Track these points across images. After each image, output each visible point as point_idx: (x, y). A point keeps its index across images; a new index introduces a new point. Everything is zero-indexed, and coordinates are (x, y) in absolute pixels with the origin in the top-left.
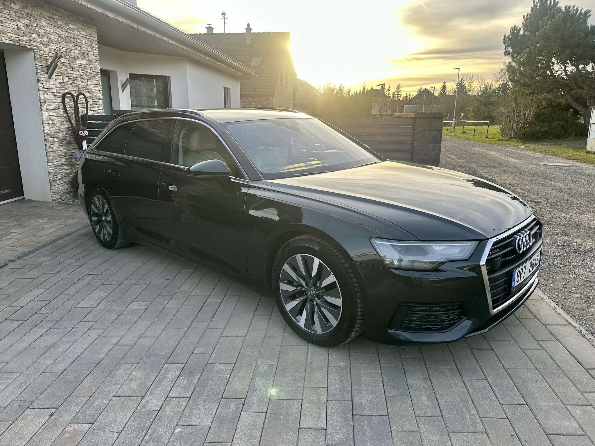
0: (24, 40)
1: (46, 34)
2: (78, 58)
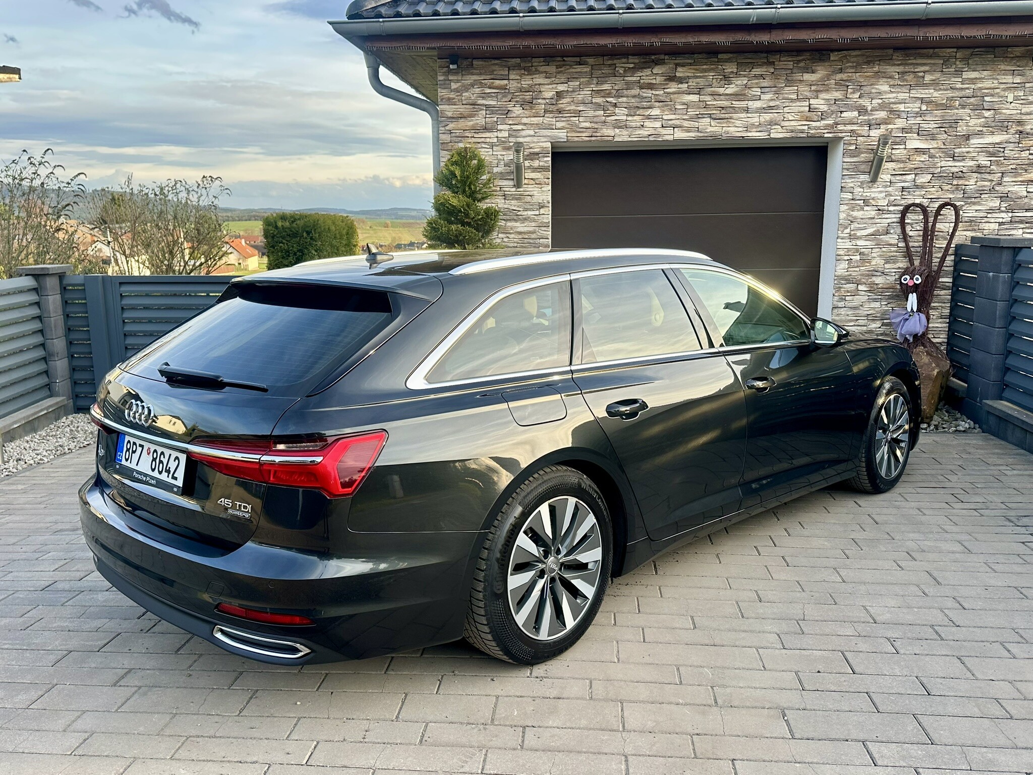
0: (820, 127)
1: (886, 105)
2: (979, 133)
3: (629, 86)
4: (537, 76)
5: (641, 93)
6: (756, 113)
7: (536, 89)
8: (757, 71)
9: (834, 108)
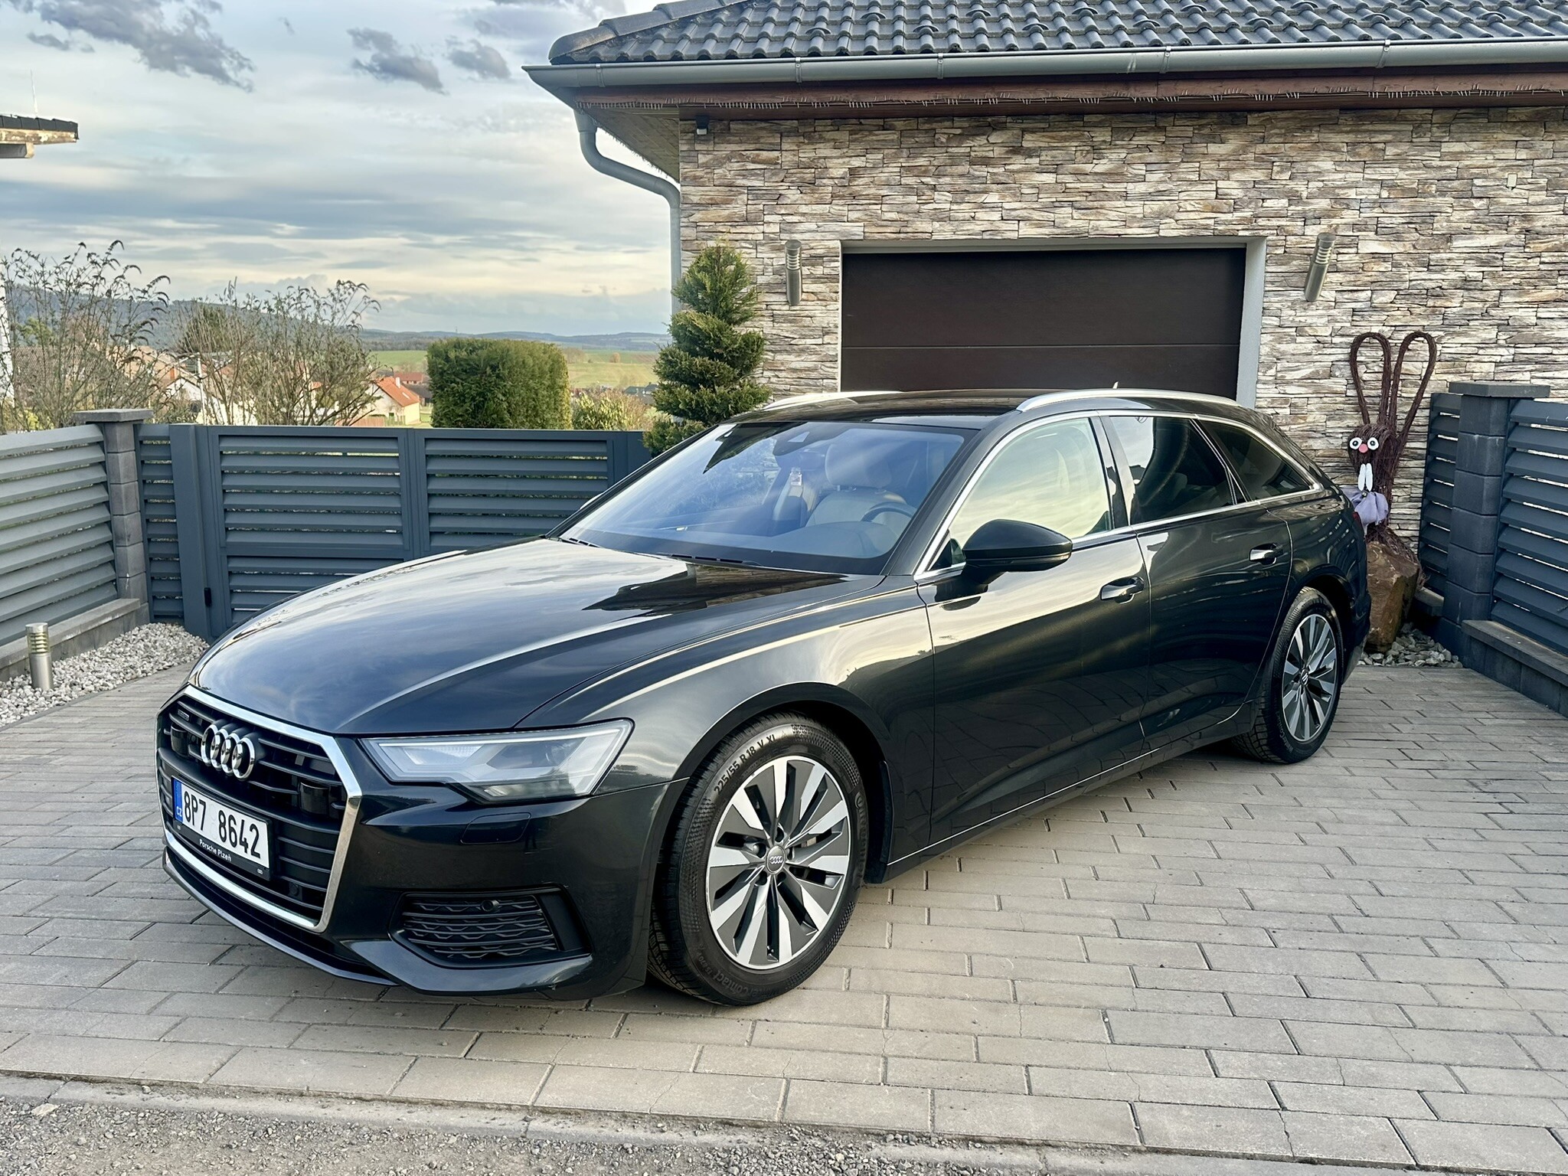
0: (1231, 221)
1: (1328, 190)
2: (1466, 232)
3: (954, 160)
4: (821, 145)
5: (971, 171)
6: (1140, 200)
7: (819, 165)
8: (1140, 140)
9: (1253, 194)
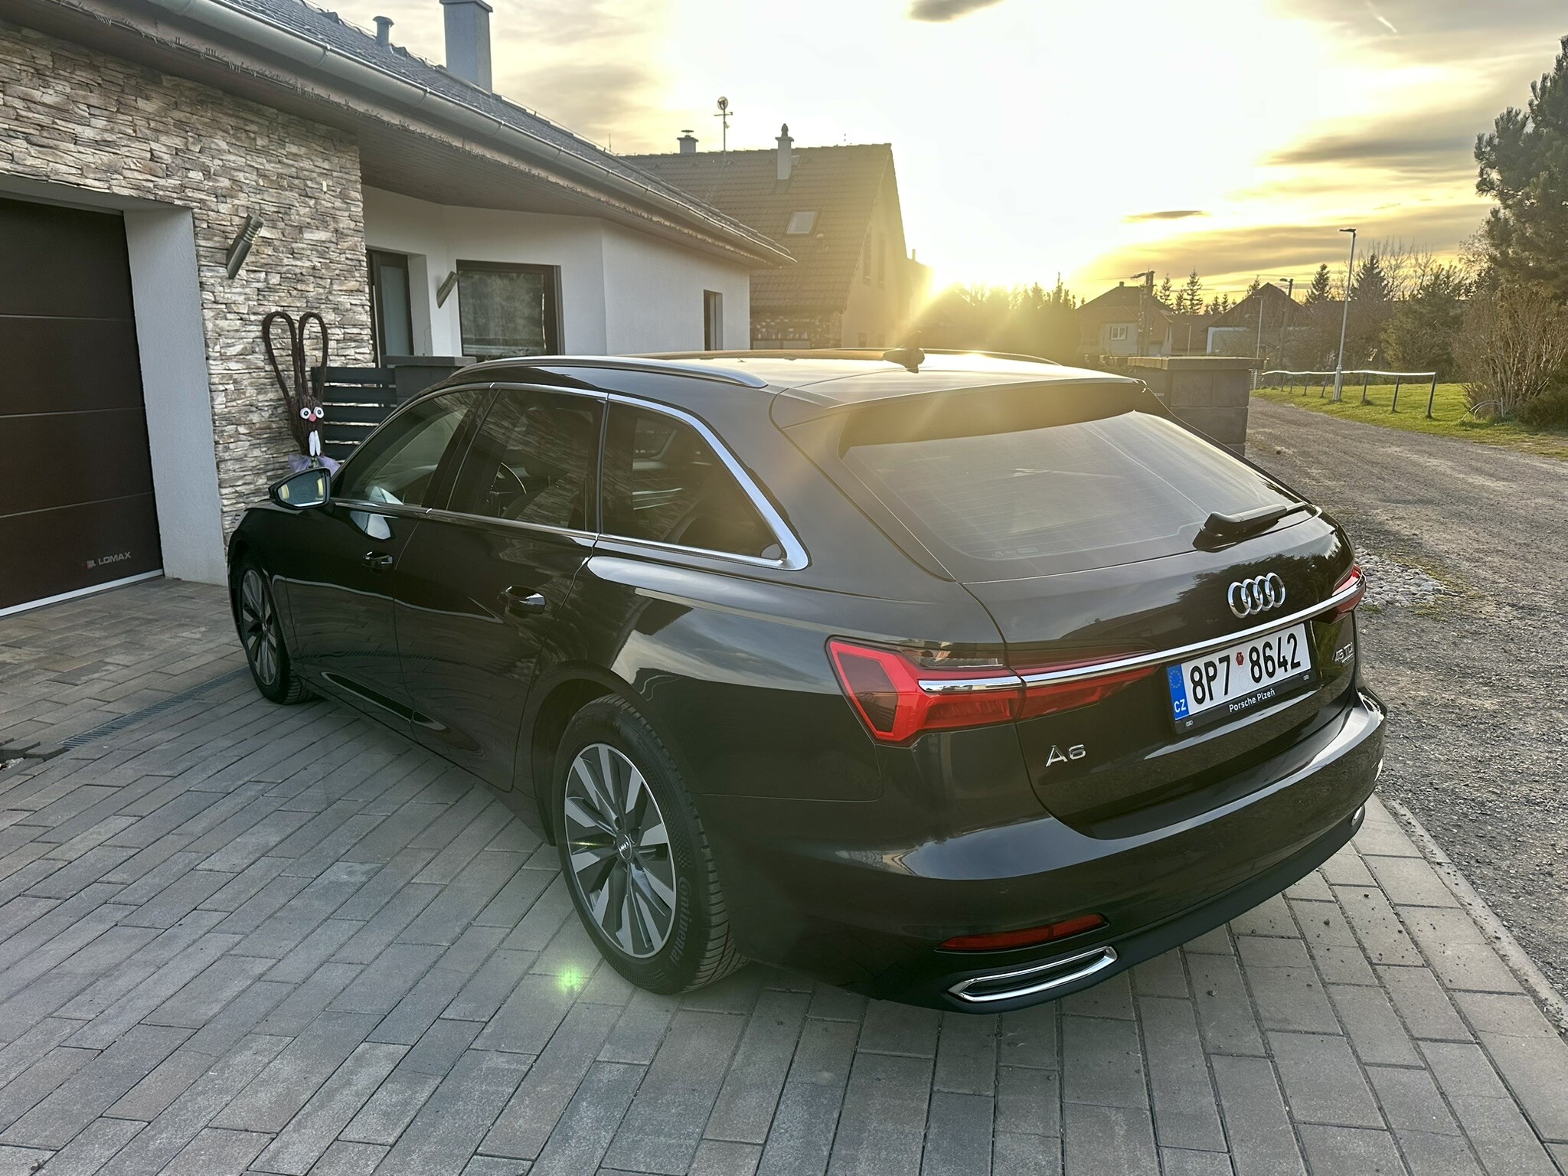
0: (167, 187)
1: (226, 170)
2: (308, 226)
6: (89, 146)
8: (81, 75)
